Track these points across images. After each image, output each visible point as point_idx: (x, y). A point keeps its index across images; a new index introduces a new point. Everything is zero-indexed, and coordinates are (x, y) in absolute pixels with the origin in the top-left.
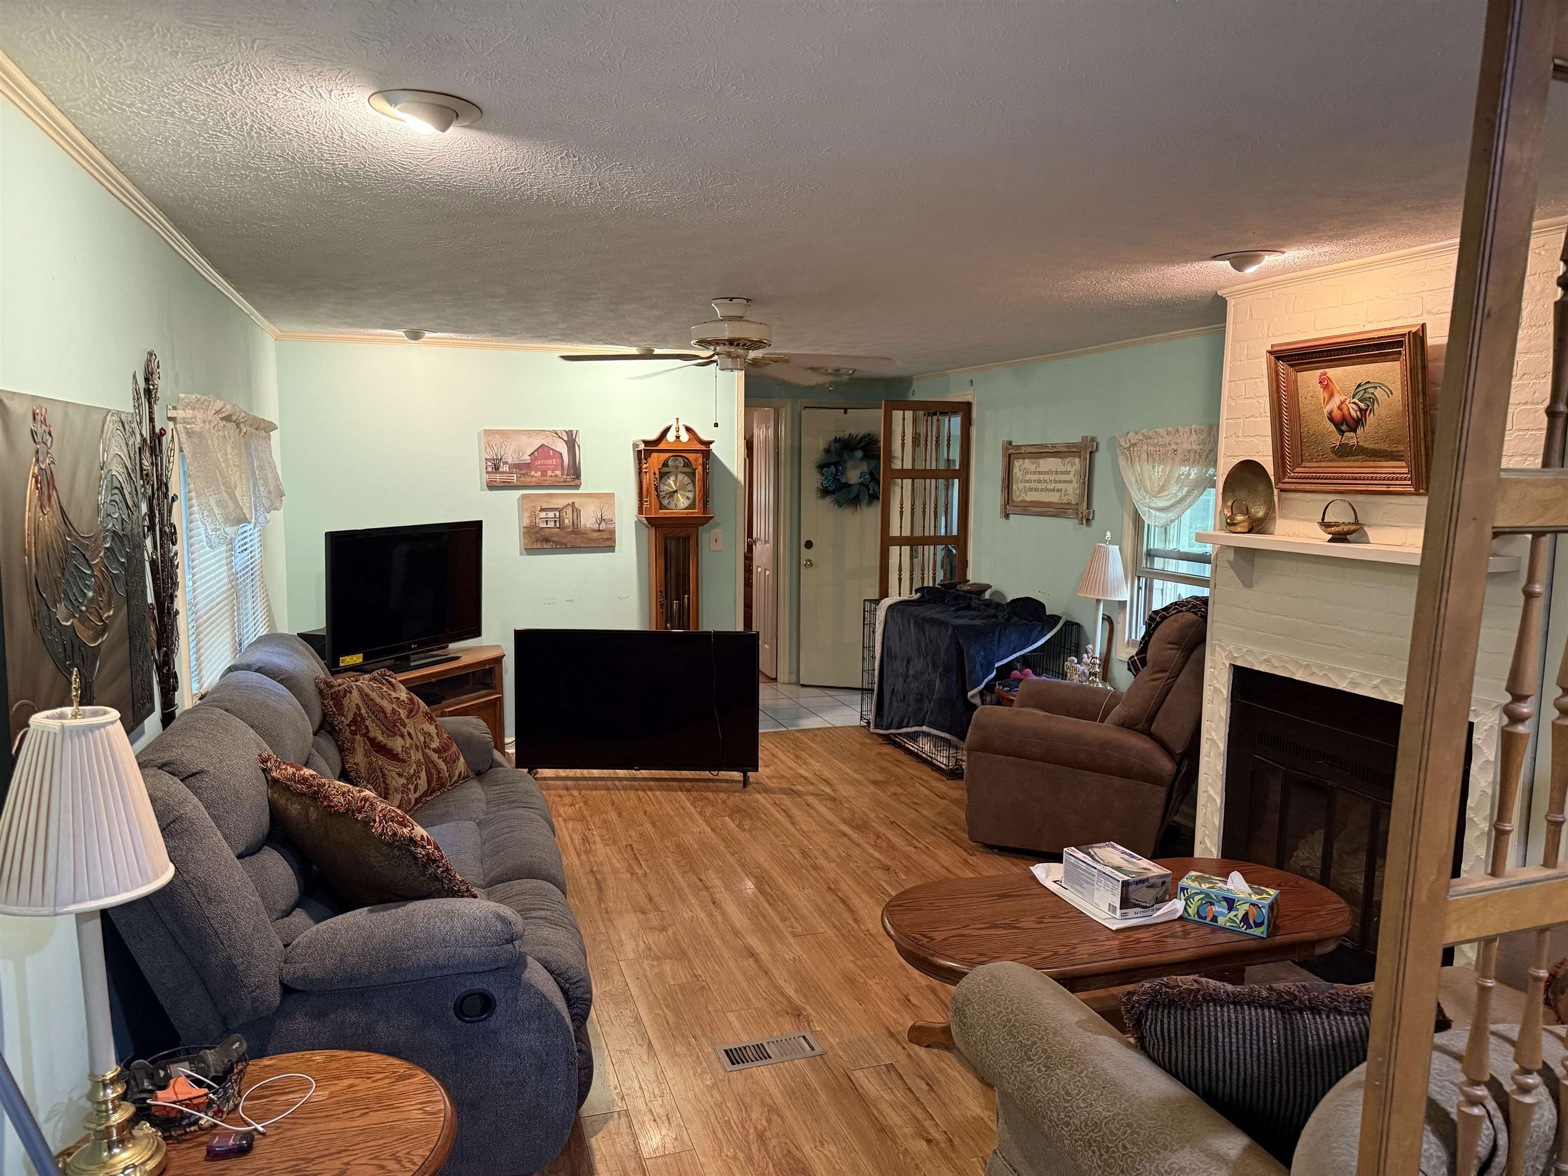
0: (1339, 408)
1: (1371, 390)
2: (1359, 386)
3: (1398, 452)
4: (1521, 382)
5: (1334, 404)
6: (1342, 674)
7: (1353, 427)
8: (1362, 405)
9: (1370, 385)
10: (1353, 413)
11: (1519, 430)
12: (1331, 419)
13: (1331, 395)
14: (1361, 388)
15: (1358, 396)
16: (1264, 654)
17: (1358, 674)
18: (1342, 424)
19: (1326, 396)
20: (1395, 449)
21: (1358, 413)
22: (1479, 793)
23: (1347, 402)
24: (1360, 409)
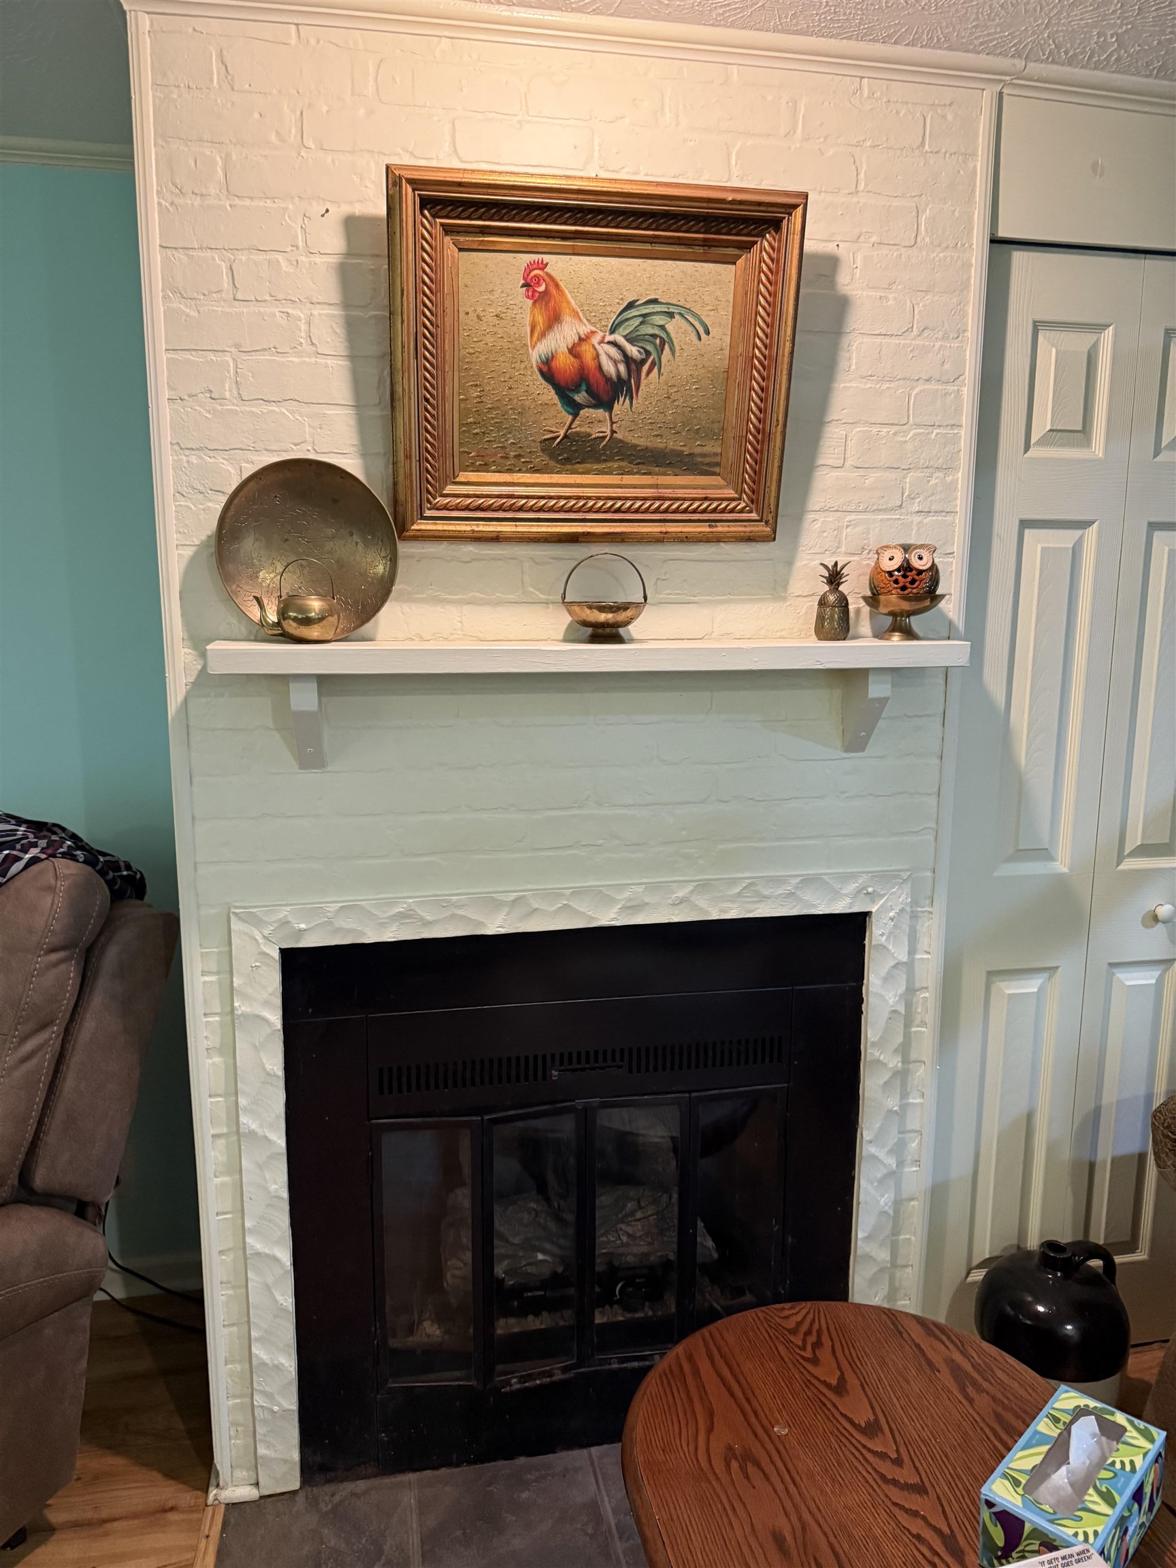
0: (573, 351)
1: (659, 320)
2: (631, 305)
3: (704, 455)
4: (919, 342)
5: (559, 341)
6: (604, 898)
7: (605, 398)
8: (633, 351)
9: (657, 308)
10: (609, 368)
11: (918, 425)
12: (548, 372)
13: (554, 319)
14: (634, 312)
15: (625, 330)
16: (391, 903)
17: (640, 889)
18: (577, 390)
19: (540, 319)
20: (697, 450)
21: (622, 368)
22: (886, 1015)
23: (595, 340)
24: (627, 359)
